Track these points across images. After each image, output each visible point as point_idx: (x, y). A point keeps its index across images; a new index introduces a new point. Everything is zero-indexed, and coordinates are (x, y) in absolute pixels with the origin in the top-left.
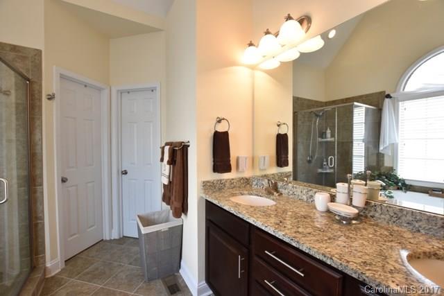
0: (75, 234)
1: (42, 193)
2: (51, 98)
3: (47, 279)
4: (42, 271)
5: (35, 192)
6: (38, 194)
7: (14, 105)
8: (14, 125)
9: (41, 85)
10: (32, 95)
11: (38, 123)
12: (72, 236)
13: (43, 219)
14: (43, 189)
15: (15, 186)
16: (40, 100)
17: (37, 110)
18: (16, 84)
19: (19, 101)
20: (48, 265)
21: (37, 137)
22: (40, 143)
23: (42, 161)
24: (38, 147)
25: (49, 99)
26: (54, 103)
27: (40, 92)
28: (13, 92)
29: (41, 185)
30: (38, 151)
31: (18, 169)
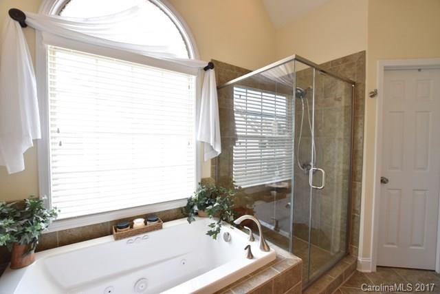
0: (393, 244)
1: (361, 188)
2: (373, 95)
3: (358, 271)
4: (354, 262)
5: (355, 187)
6: (357, 189)
7: (343, 109)
8: (343, 126)
9: (364, 85)
10: (357, 96)
11: (360, 121)
12: (389, 244)
13: (360, 214)
14: (361, 185)
15: (341, 177)
16: (363, 99)
17: (360, 110)
18: (346, 90)
19: (347, 105)
20: (360, 259)
21: (360, 135)
22: (361, 140)
23: (362, 158)
24: (360, 145)
25: (371, 96)
26: (377, 99)
27: (364, 91)
28: (343, 97)
29: (361, 181)
30: (360, 149)
31: (344, 163)
